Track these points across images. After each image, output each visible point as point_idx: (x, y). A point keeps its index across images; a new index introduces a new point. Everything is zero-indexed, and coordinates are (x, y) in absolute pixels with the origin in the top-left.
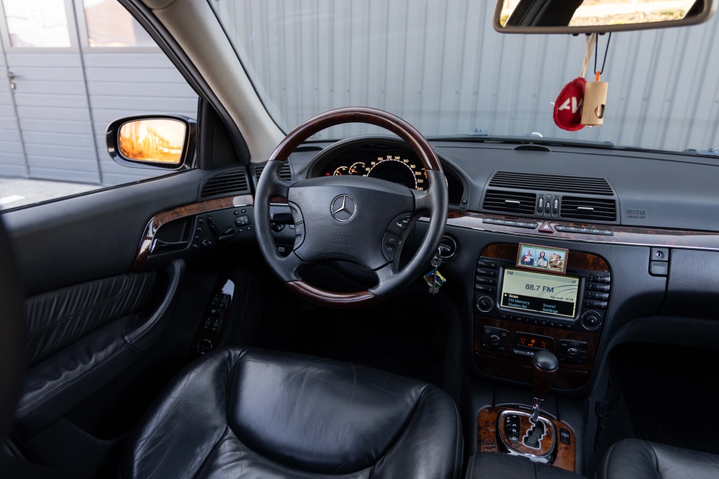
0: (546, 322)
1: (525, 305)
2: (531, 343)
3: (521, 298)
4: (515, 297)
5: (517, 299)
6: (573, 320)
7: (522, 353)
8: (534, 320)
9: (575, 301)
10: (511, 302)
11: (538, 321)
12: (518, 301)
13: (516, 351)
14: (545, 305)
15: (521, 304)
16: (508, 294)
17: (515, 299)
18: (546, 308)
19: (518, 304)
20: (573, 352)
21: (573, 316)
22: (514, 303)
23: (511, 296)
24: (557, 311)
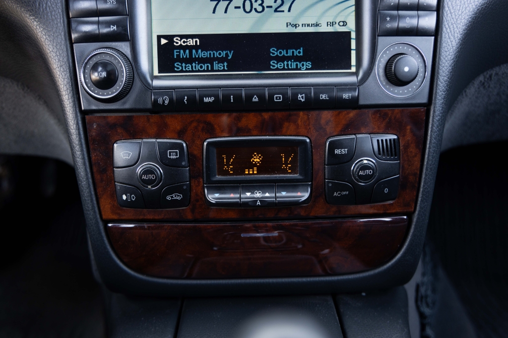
0: (285, 95)
1: (221, 60)
2: (251, 166)
3: (209, 41)
4: (191, 42)
5: (196, 47)
6: (353, 79)
7: (231, 196)
8: (249, 97)
9: (351, 26)
10: (182, 61)
11: (261, 97)
12: (202, 54)
13: (213, 197)
14: (274, 52)
15: (210, 60)
16: (170, 38)
17: (190, 48)
18: (280, 59)
19: (202, 61)
20: (365, 167)
21: (353, 69)
22: (190, 60)
23: (178, 42)
24: (309, 64)
